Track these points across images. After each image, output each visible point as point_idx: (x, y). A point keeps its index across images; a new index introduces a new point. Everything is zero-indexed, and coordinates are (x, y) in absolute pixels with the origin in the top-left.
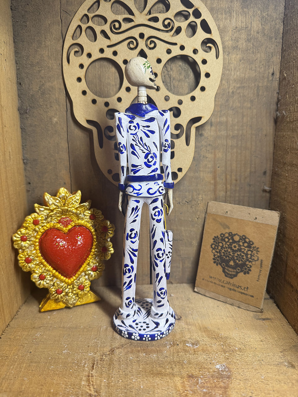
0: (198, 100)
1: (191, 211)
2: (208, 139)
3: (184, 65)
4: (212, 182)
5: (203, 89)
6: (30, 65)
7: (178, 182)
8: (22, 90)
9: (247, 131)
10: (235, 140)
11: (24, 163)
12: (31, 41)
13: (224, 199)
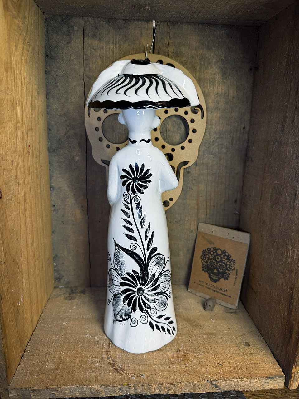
0: (186, 149)
1: (180, 229)
2: (193, 175)
3: (177, 120)
4: (196, 207)
5: (190, 141)
6: (59, 116)
7: (169, 208)
8: (51, 135)
9: (223, 170)
10: (214, 177)
11: (51, 190)
12: (61, 98)
13: (205, 220)
